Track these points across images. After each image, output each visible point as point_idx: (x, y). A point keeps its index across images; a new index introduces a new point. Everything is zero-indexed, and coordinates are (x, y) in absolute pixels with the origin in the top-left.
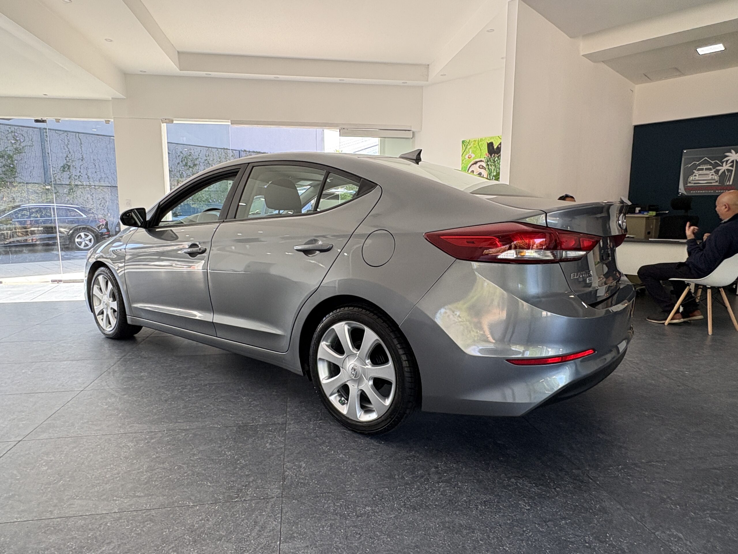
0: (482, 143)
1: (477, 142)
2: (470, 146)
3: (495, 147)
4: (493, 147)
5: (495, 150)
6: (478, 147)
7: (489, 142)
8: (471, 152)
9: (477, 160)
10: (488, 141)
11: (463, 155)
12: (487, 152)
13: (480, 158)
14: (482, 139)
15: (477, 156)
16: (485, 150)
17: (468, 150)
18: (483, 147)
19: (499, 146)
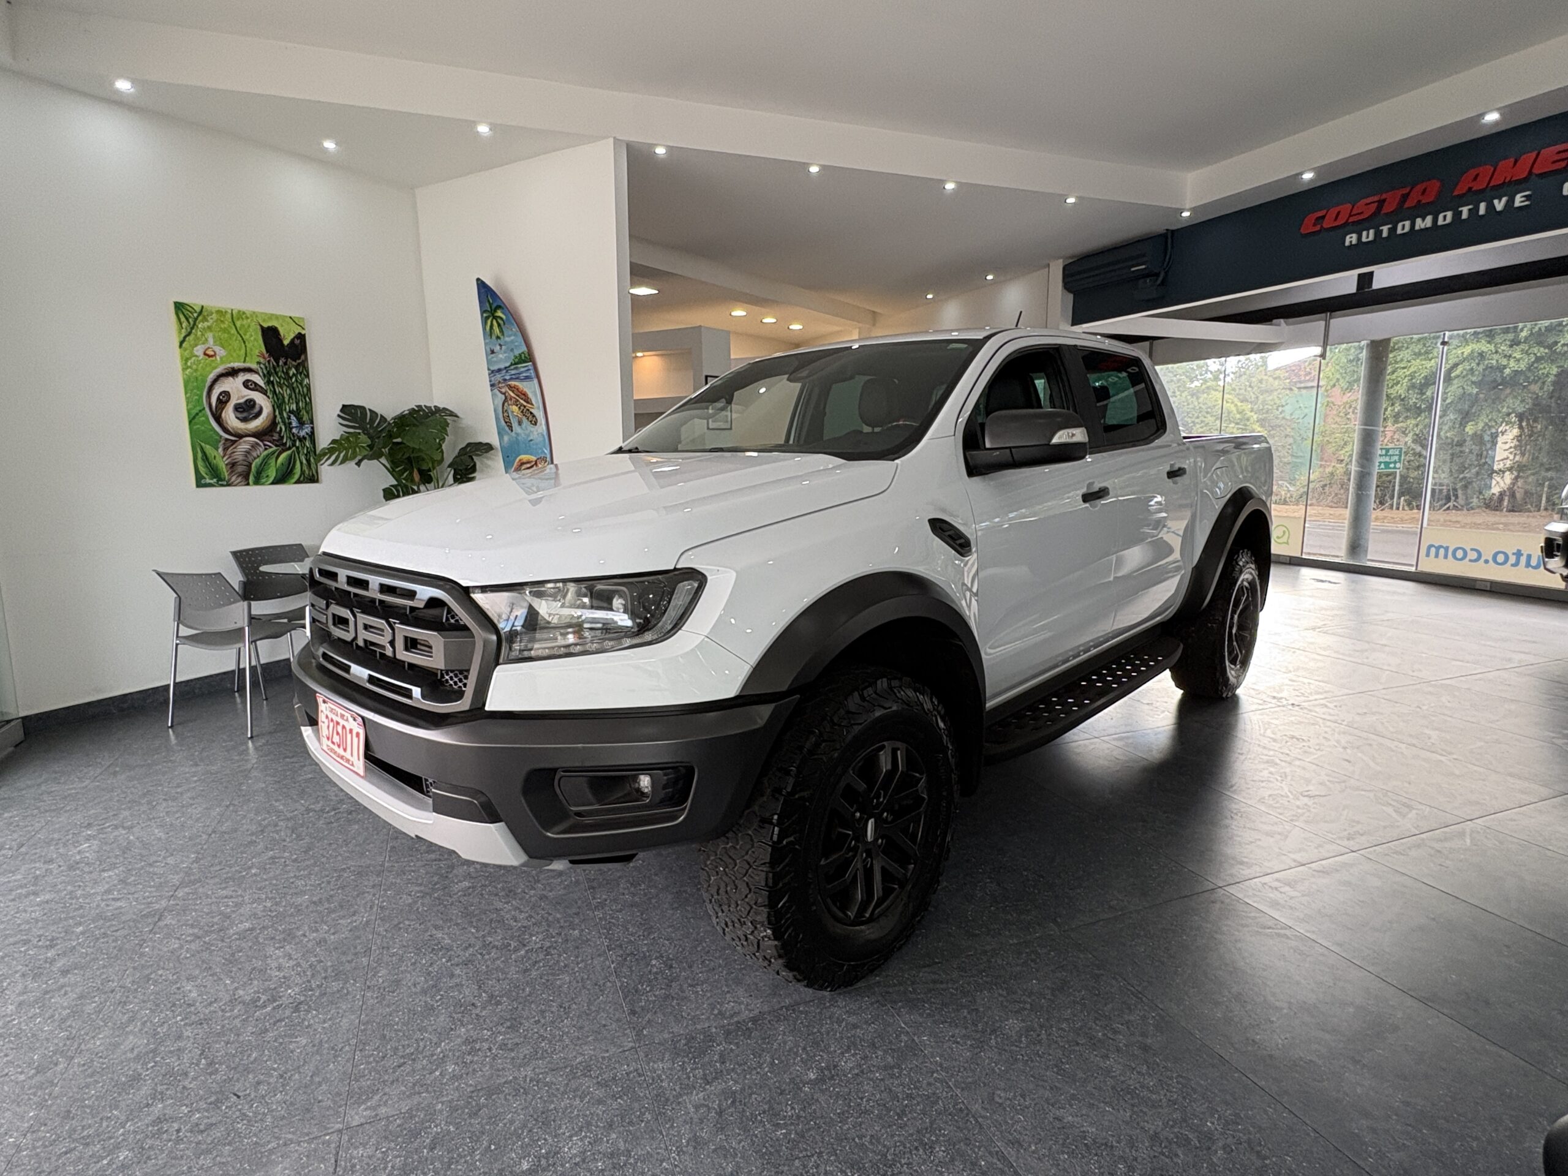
0: (245, 322)
1: (229, 316)
2: (206, 324)
4: (281, 341)
5: (286, 349)
6: (233, 331)
7: (265, 325)
8: (211, 341)
9: (236, 365)
10: (264, 321)
11: (184, 345)
12: (264, 351)
13: (244, 361)
14: (244, 313)
15: (235, 355)
16: (257, 345)
17: (199, 333)
18: (248, 334)
19: (297, 342)
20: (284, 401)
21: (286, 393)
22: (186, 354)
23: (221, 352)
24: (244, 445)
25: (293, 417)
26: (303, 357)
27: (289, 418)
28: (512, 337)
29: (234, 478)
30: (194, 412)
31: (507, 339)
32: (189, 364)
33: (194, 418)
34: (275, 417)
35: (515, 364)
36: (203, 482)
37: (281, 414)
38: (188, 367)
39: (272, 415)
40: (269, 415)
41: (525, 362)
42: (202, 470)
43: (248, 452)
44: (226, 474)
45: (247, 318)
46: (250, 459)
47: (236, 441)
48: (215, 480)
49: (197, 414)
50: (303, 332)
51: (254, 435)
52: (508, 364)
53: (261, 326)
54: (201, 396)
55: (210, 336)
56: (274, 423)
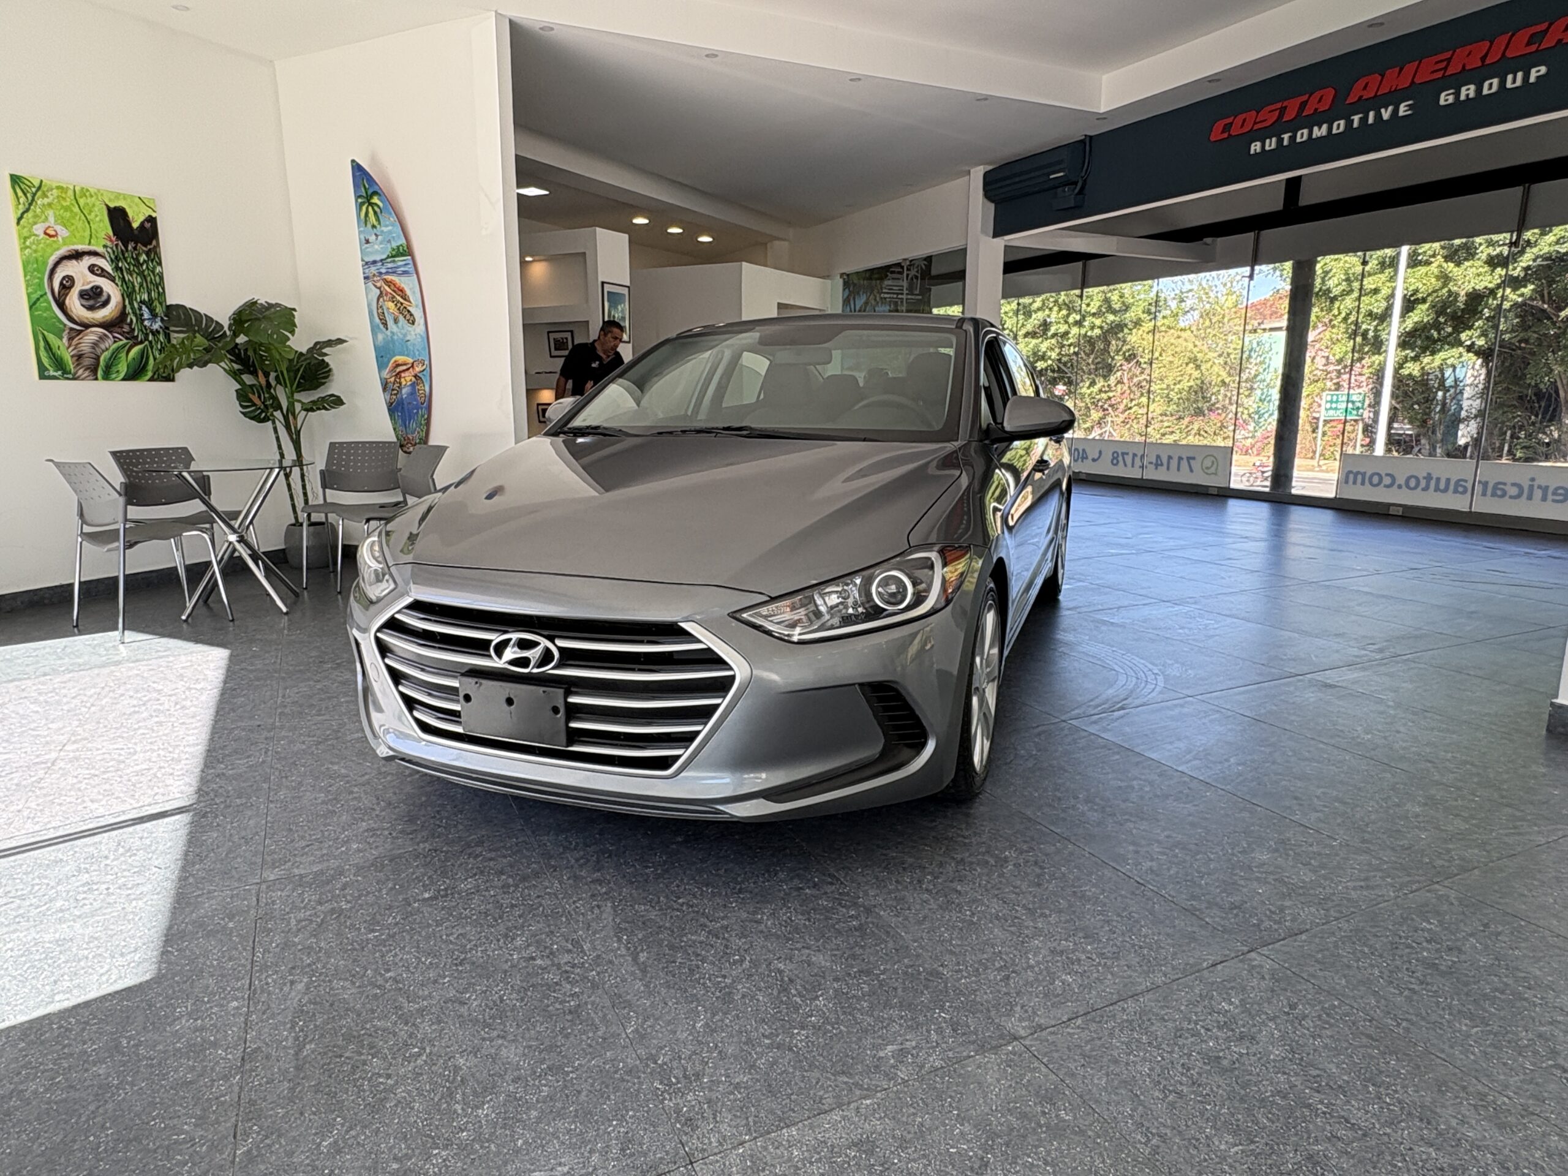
0: (89, 200)
1: (70, 193)
2: (46, 201)
3: (135, 225)
4: (129, 224)
5: (136, 232)
6: (76, 209)
7: (112, 205)
8: (52, 220)
9: (80, 247)
10: (110, 200)
11: (22, 222)
12: (111, 233)
13: (90, 243)
14: (88, 190)
15: (78, 235)
16: (104, 227)
17: (38, 210)
18: (93, 214)
19: (148, 225)
20: (134, 290)
21: (137, 281)
22: (25, 233)
23: (63, 232)
24: (91, 336)
25: (144, 308)
26: (154, 243)
27: (140, 309)
28: (389, 226)
29: (80, 372)
30: (35, 296)
31: (385, 229)
32: (28, 243)
33: (35, 303)
34: (124, 307)
35: (393, 256)
36: (46, 373)
37: (131, 303)
38: (27, 247)
39: (121, 306)
40: (118, 303)
41: (403, 255)
42: (46, 361)
43: (95, 345)
44: (72, 367)
45: (91, 196)
46: (99, 351)
47: (80, 332)
48: (60, 373)
49: (38, 299)
50: (154, 215)
51: (103, 325)
52: (384, 257)
53: (108, 206)
54: (42, 279)
55: (50, 213)
56: (123, 315)
